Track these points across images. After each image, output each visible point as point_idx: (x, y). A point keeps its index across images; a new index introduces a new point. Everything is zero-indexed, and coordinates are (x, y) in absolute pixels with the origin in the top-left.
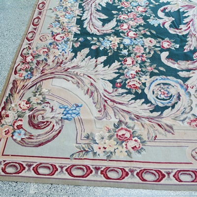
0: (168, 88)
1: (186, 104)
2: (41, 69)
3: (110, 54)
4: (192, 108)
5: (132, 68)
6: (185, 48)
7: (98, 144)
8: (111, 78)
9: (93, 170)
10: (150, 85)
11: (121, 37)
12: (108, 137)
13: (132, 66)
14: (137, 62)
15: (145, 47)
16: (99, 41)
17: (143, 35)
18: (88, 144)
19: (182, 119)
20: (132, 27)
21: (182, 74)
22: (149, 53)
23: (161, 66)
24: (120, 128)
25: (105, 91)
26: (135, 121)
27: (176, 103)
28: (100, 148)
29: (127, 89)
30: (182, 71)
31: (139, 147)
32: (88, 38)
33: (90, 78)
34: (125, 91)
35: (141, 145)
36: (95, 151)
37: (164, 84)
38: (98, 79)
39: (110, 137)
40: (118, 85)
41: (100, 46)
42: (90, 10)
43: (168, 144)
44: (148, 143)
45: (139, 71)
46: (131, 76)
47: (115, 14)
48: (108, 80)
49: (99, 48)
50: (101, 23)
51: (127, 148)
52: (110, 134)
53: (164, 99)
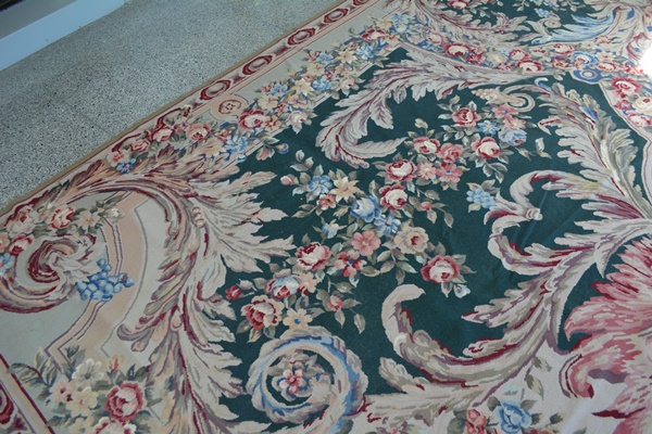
0: (318, 376)
2: (156, 166)
3: (298, 214)
5: (302, 276)
6: (476, 309)
7: (70, 379)
8: (238, 268)
9: (12, 420)
10: (289, 342)
12: (98, 382)
13: (306, 272)
14: (325, 271)
15: (386, 245)
16: (311, 171)
17: (416, 213)
18: (57, 367)
20: (415, 180)
21: (390, 369)
22: (379, 266)
23: (366, 315)
24: (133, 383)
25: (199, 287)
27: (290, 425)
28: (62, 392)
29: (238, 313)
32: (299, 152)
33: (207, 241)
34: (230, 314)
36: (51, 390)
38: (215, 253)
39: (99, 386)
40: (235, 292)
42: (376, 92)
45: (307, 292)
46: (277, 292)
47: (414, 129)
48: (229, 269)
49: (293, 187)
50: (361, 134)
51: (99, 431)
53: (277, 395)
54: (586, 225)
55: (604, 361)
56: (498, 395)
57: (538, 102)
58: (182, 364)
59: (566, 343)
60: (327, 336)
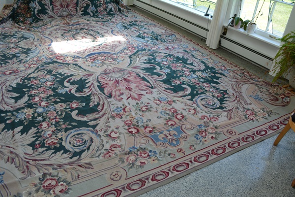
1: (98, 144)
4: (103, 145)
5: (48, 130)
6: (90, 104)
8: (29, 142)
10: (66, 138)
11: (35, 107)
12: (35, 191)
13: (48, 128)
14: (52, 124)
15: (57, 111)
16: (13, 115)
17: (54, 102)
19: (97, 155)
20: (43, 98)
21: (91, 123)
22: (62, 114)
23: (73, 122)
24: (45, 180)
25: (26, 154)
26: (58, 169)
27: (91, 145)
29: (46, 147)
30: (91, 121)
31: (66, 189)
32: (2, 115)
33: (9, 147)
34: (45, 149)
35: (67, 186)
37: (78, 134)
38: (17, 146)
39: (37, 191)
40: (38, 146)
41: (15, 119)
43: (90, 178)
44: (74, 183)
45: (55, 130)
46: (48, 136)
47: (26, 91)
48: (28, 145)
49: (14, 121)
50: (13, 101)
51: (54, 193)
52: (37, 188)
53: (80, 146)
54: (87, 81)
55: (118, 93)
56: (112, 110)
57: (46, 70)
58: (50, 165)
59: (110, 96)
60: (72, 131)
